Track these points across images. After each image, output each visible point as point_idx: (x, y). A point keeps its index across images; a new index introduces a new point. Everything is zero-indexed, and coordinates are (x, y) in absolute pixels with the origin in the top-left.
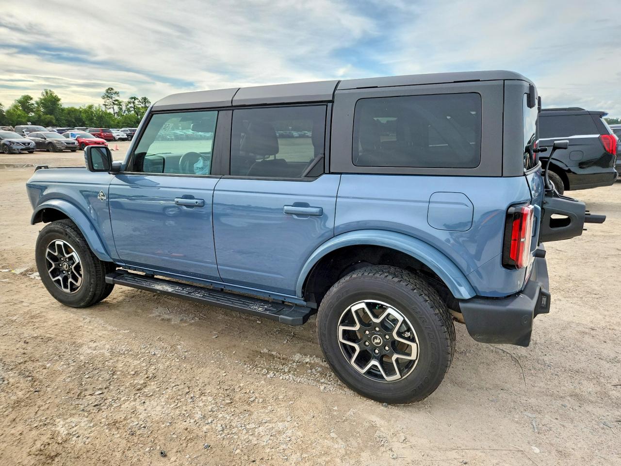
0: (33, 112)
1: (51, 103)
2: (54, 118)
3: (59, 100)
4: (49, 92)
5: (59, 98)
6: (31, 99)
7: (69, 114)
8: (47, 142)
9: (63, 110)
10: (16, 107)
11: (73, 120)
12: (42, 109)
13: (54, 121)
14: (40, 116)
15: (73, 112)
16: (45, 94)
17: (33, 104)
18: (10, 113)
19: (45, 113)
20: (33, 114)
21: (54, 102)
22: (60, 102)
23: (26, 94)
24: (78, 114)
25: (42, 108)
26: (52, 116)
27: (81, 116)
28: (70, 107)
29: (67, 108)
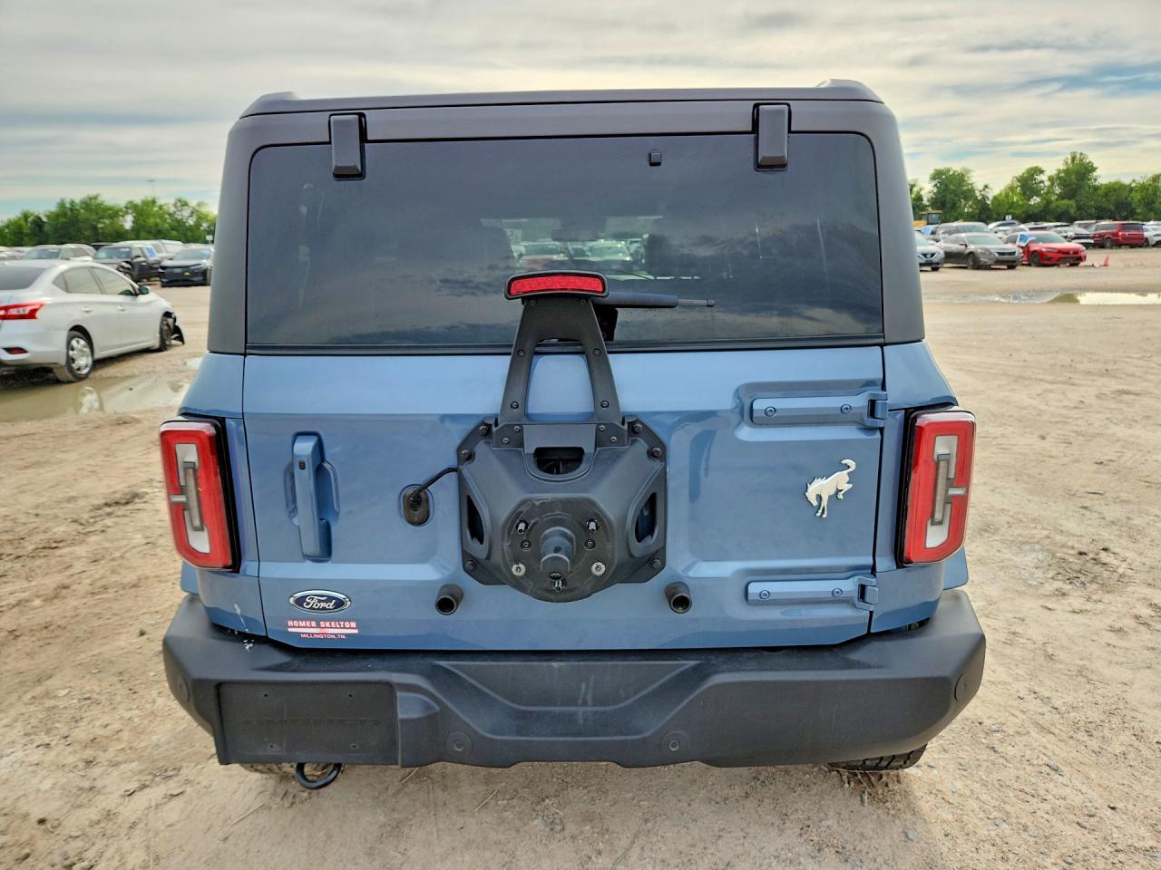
0: (1038, 195)
1: (1078, 176)
2: (1074, 206)
3: (1094, 169)
4: (1078, 156)
5: (1095, 166)
6: (1042, 172)
7: (1106, 195)
8: (967, 251)
9: (1096, 188)
10: (1012, 189)
11: (1113, 208)
12: (1058, 190)
13: (1072, 211)
14: (1049, 202)
15: (1114, 191)
16: (1070, 161)
17: (1042, 182)
18: (999, 201)
19: (1061, 197)
20: (1038, 200)
21: (1084, 173)
22: (1095, 174)
23: (1034, 165)
24: (1124, 194)
25: (1057, 188)
26: (1072, 202)
27: (1129, 199)
28: (1113, 180)
29: (1105, 185)
